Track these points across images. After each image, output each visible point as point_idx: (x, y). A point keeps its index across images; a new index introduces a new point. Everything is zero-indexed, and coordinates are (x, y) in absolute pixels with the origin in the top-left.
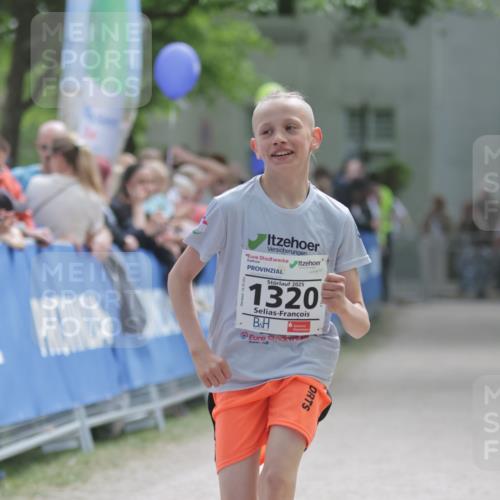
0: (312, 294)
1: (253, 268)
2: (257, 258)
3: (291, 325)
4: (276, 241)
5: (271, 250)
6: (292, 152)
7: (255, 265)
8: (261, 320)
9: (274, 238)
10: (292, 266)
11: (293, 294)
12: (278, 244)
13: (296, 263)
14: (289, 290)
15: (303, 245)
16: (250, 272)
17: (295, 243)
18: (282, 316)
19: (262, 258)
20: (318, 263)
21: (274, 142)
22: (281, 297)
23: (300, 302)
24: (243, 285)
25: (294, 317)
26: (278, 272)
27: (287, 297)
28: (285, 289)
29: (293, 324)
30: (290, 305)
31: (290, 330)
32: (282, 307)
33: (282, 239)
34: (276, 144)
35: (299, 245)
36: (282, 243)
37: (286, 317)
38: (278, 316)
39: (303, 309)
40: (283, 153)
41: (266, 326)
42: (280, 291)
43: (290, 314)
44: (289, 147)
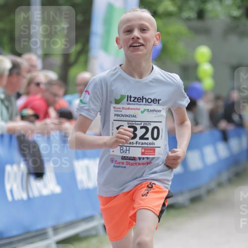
0: (156, 130)
1: (118, 115)
2: (120, 108)
3: (143, 151)
4: (132, 99)
5: (129, 104)
6: (143, 45)
7: (119, 113)
8: (125, 148)
9: (131, 97)
10: (142, 112)
11: (144, 130)
12: (133, 101)
13: (145, 110)
14: (142, 128)
15: (150, 101)
16: (116, 118)
17: (144, 100)
18: (138, 145)
19: (123, 108)
20: (159, 111)
21: (132, 37)
22: (136, 132)
23: (149, 135)
24: (113, 127)
25: (145, 146)
26: (134, 116)
27: (140, 132)
28: (138, 127)
29: (145, 149)
30: (142, 138)
31: (143, 153)
32: (137, 139)
33: (136, 98)
34: (133, 38)
35: (147, 100)
36: (136, 100)
37: (140, 145)
38: (135, 145)
39: (151, 140)
40: (137, 45)
41: (128, 152)
42: (135, 129)
43: (142, 144)
44: (141, 41)
